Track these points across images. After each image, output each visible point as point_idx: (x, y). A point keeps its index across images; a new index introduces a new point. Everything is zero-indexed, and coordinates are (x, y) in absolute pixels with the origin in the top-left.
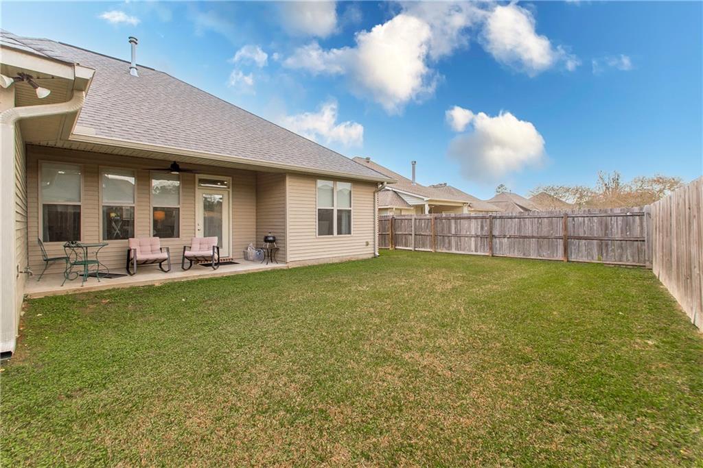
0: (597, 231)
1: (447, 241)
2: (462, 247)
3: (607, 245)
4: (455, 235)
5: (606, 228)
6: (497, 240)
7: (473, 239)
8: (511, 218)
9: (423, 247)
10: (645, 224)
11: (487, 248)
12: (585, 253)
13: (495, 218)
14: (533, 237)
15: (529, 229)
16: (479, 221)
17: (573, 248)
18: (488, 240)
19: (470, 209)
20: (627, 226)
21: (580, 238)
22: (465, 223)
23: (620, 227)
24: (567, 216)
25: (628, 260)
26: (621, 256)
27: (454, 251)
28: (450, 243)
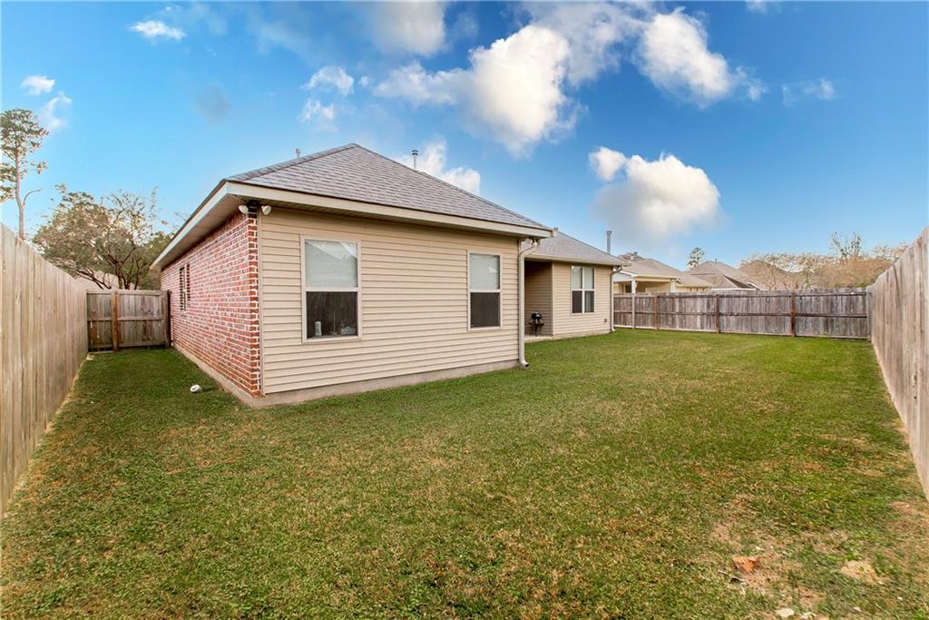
0: (823, 309)
1: (670, 319)
2: (687, 324)
3: (832, 321)
4: (680, 313)
5: (832, 306)
6: (724, 318)
7: (699, 317)
8: (739, 297)
9: (644, 324)
10: (867, 302)
11: (714, 325)
12: (812, 329)
13: (722, 296)
14: (761, 315)
15: (757, 307)
16: (706, 300)
17: (800, 325)
18: (715, 317)
19: (678, 285)
20: (851, 304)
21: (807, 315)
22: (690, 302)
23: (844, 304)
24: (794, 295)
25: (851, 334)
26: (845, 331)
27: (678, 328)
28: (673, 320)
